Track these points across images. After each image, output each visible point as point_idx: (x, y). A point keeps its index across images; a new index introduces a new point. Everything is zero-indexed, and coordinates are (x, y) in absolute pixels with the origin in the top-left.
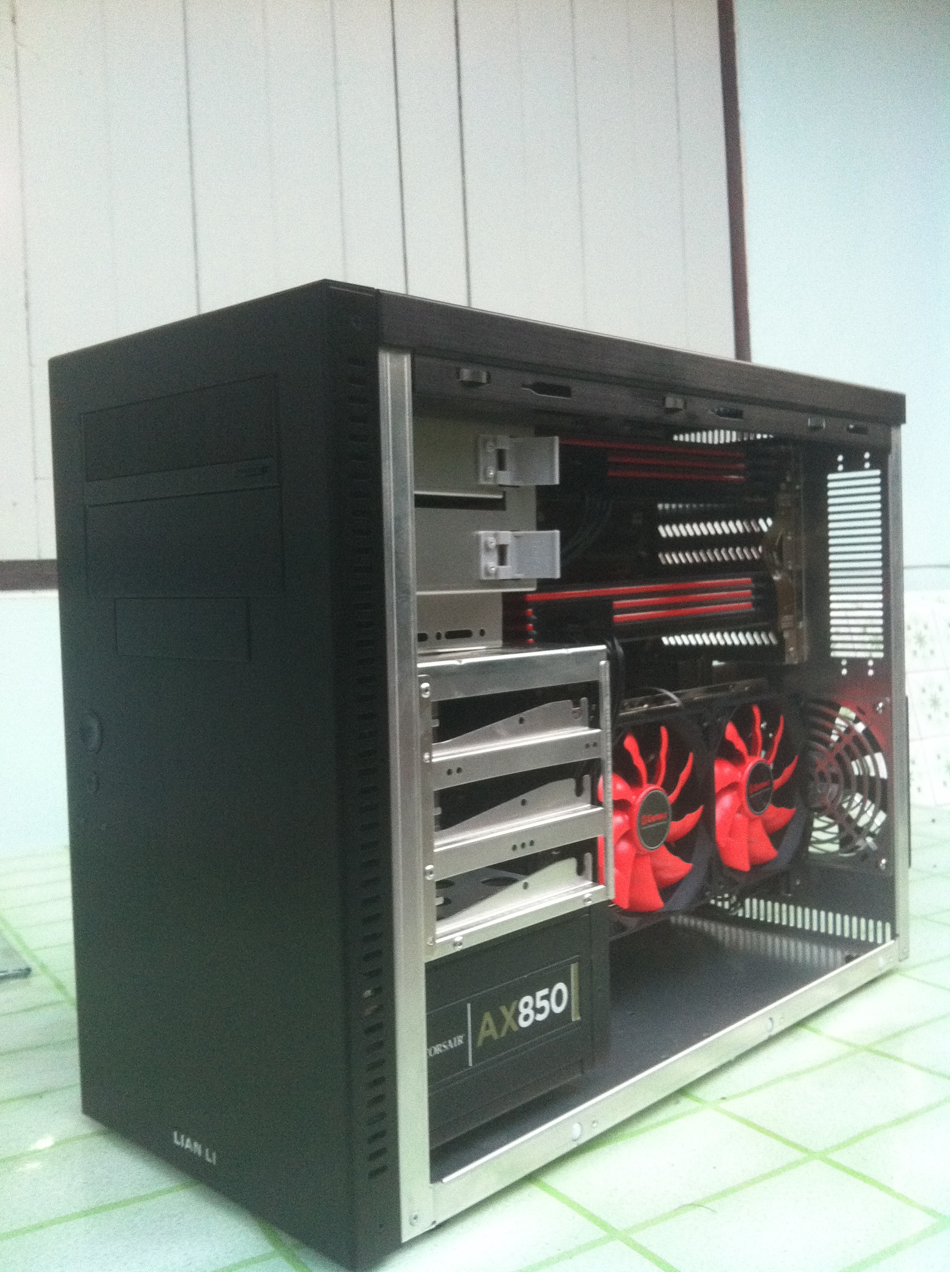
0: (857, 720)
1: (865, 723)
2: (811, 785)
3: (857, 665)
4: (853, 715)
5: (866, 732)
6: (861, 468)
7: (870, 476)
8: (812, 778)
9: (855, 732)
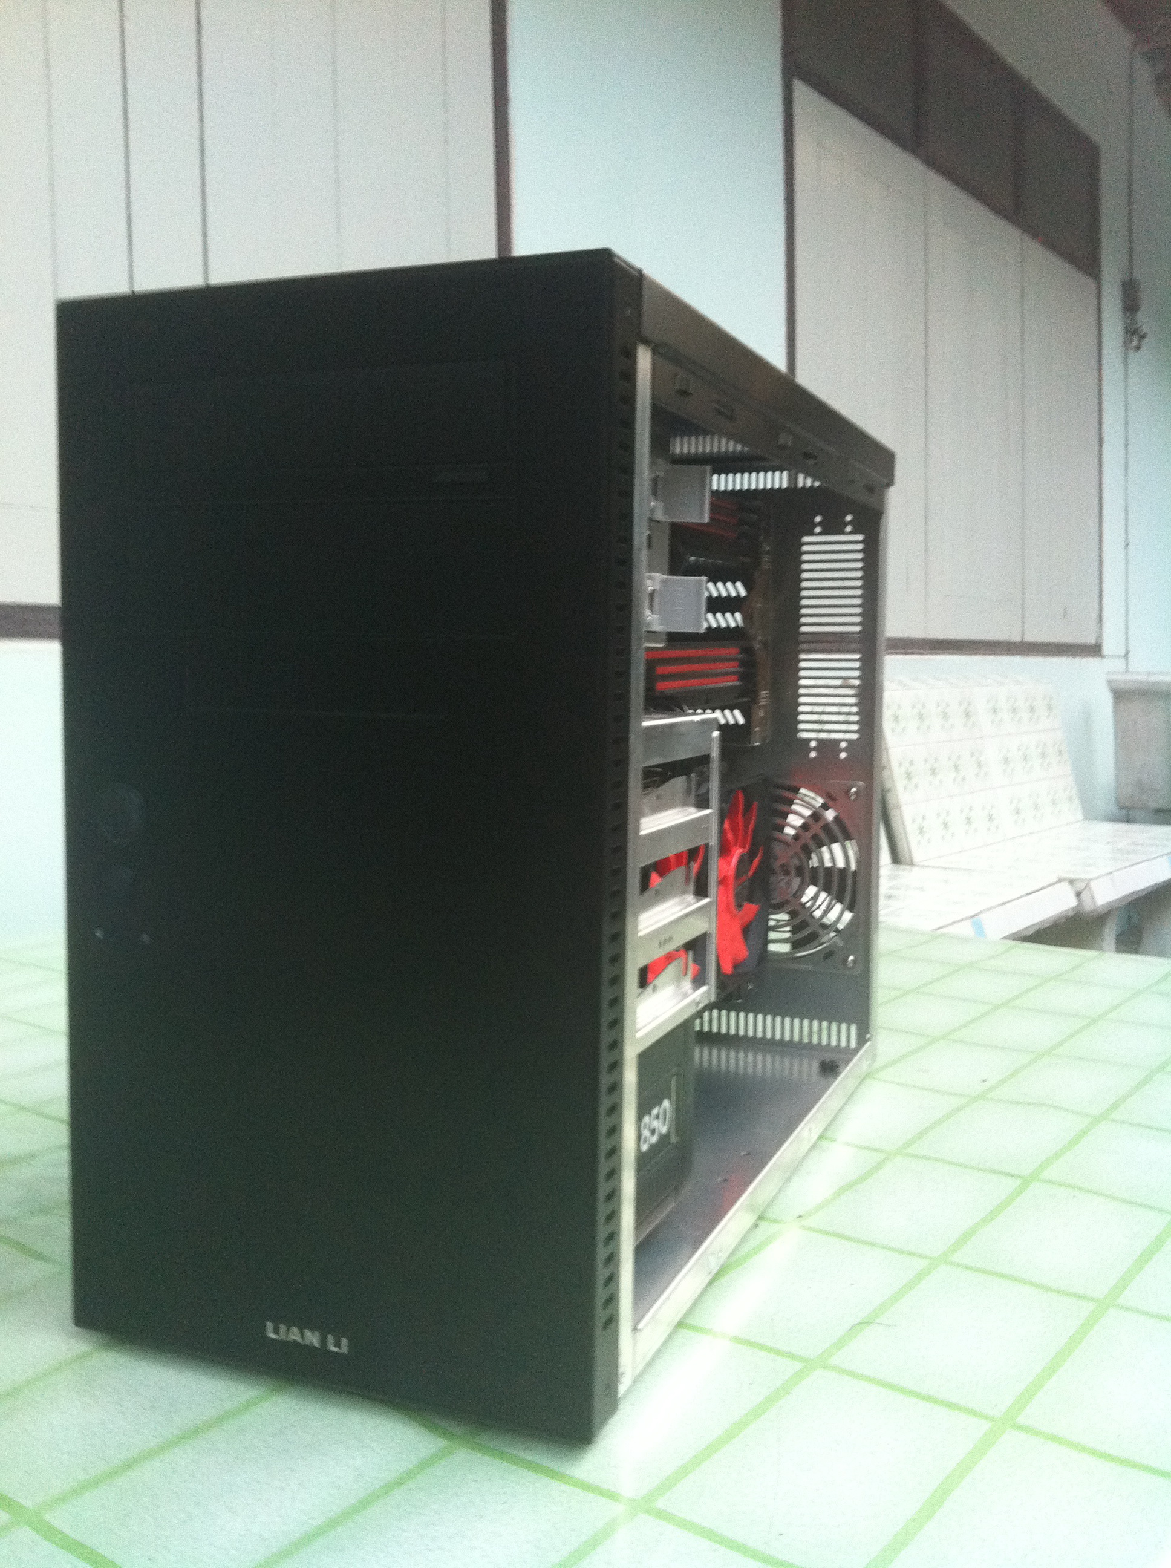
0: (825, 807)
1: (836, 810)
2: (773, 879)
3: (828, 747)
4: (820, 801)
5: (836, 818)
6: (842, 532)
7: (851, 542)
8: (773, 872)
9: (825, 819)
